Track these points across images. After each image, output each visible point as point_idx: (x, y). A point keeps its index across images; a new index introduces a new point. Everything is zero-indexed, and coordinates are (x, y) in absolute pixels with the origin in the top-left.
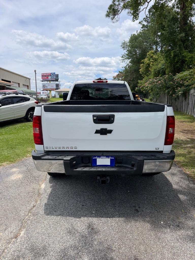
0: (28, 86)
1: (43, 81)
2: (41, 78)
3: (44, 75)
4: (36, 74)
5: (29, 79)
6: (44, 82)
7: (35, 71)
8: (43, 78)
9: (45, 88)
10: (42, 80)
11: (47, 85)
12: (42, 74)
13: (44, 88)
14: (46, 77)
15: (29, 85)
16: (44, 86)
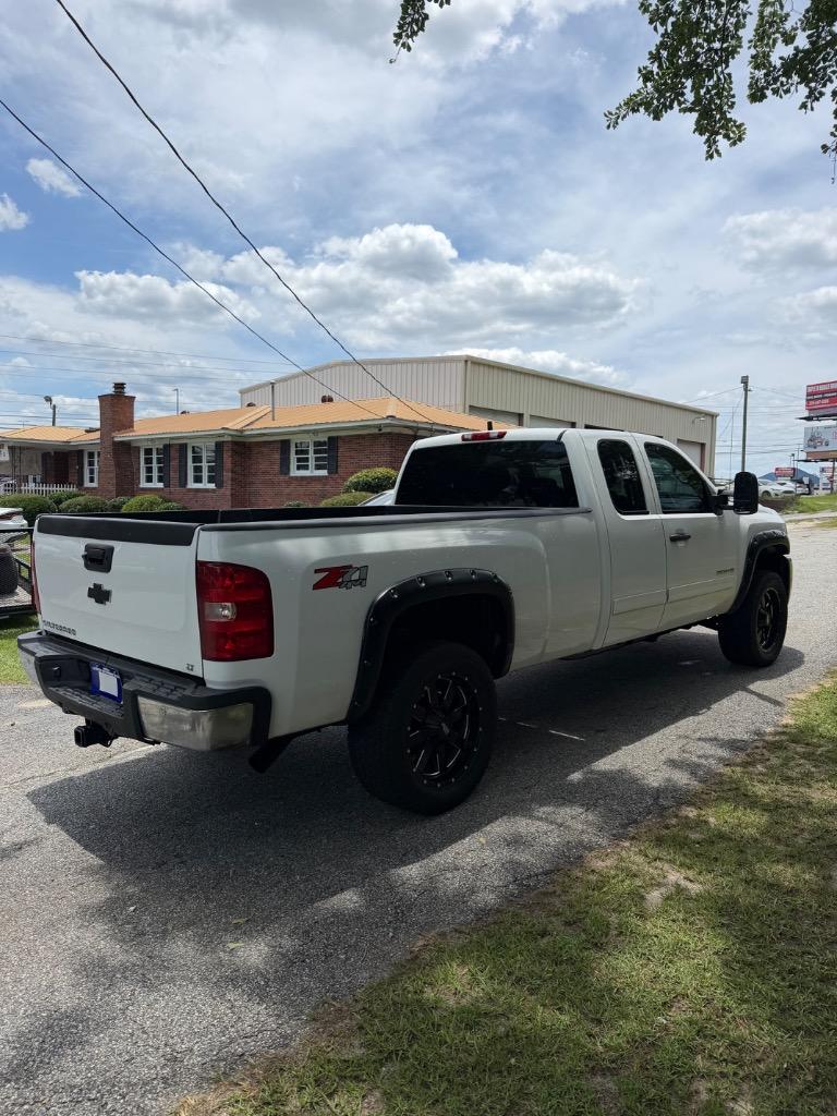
0: (703, 445)
1: (808, 419)
2: (804, 402)
3: (816, 393)
4: (746, 390)
5: (713, 416)
6: (815, 424)
7: (745, 381)
8: (812, 403)
9: (818, 449)
10: (806, 414)
11: (827, 436)
12: (810, 390)
13: (813, 450)
14: (827, 401)
15: (707, 441)
16: (813, 440)
